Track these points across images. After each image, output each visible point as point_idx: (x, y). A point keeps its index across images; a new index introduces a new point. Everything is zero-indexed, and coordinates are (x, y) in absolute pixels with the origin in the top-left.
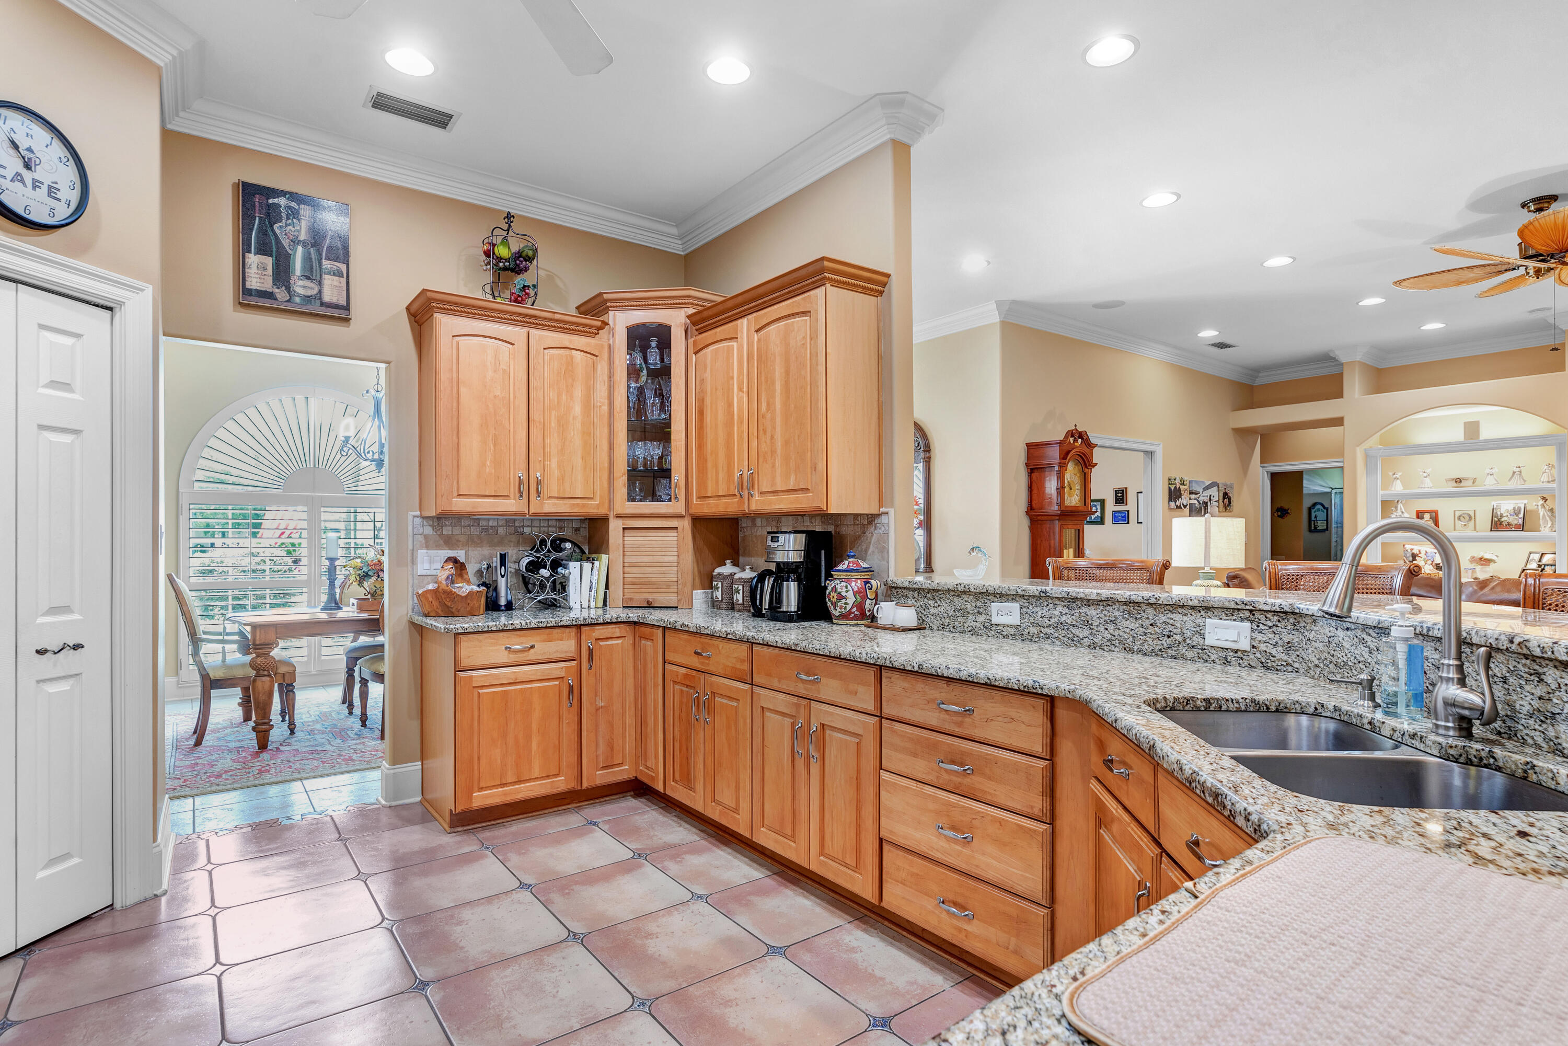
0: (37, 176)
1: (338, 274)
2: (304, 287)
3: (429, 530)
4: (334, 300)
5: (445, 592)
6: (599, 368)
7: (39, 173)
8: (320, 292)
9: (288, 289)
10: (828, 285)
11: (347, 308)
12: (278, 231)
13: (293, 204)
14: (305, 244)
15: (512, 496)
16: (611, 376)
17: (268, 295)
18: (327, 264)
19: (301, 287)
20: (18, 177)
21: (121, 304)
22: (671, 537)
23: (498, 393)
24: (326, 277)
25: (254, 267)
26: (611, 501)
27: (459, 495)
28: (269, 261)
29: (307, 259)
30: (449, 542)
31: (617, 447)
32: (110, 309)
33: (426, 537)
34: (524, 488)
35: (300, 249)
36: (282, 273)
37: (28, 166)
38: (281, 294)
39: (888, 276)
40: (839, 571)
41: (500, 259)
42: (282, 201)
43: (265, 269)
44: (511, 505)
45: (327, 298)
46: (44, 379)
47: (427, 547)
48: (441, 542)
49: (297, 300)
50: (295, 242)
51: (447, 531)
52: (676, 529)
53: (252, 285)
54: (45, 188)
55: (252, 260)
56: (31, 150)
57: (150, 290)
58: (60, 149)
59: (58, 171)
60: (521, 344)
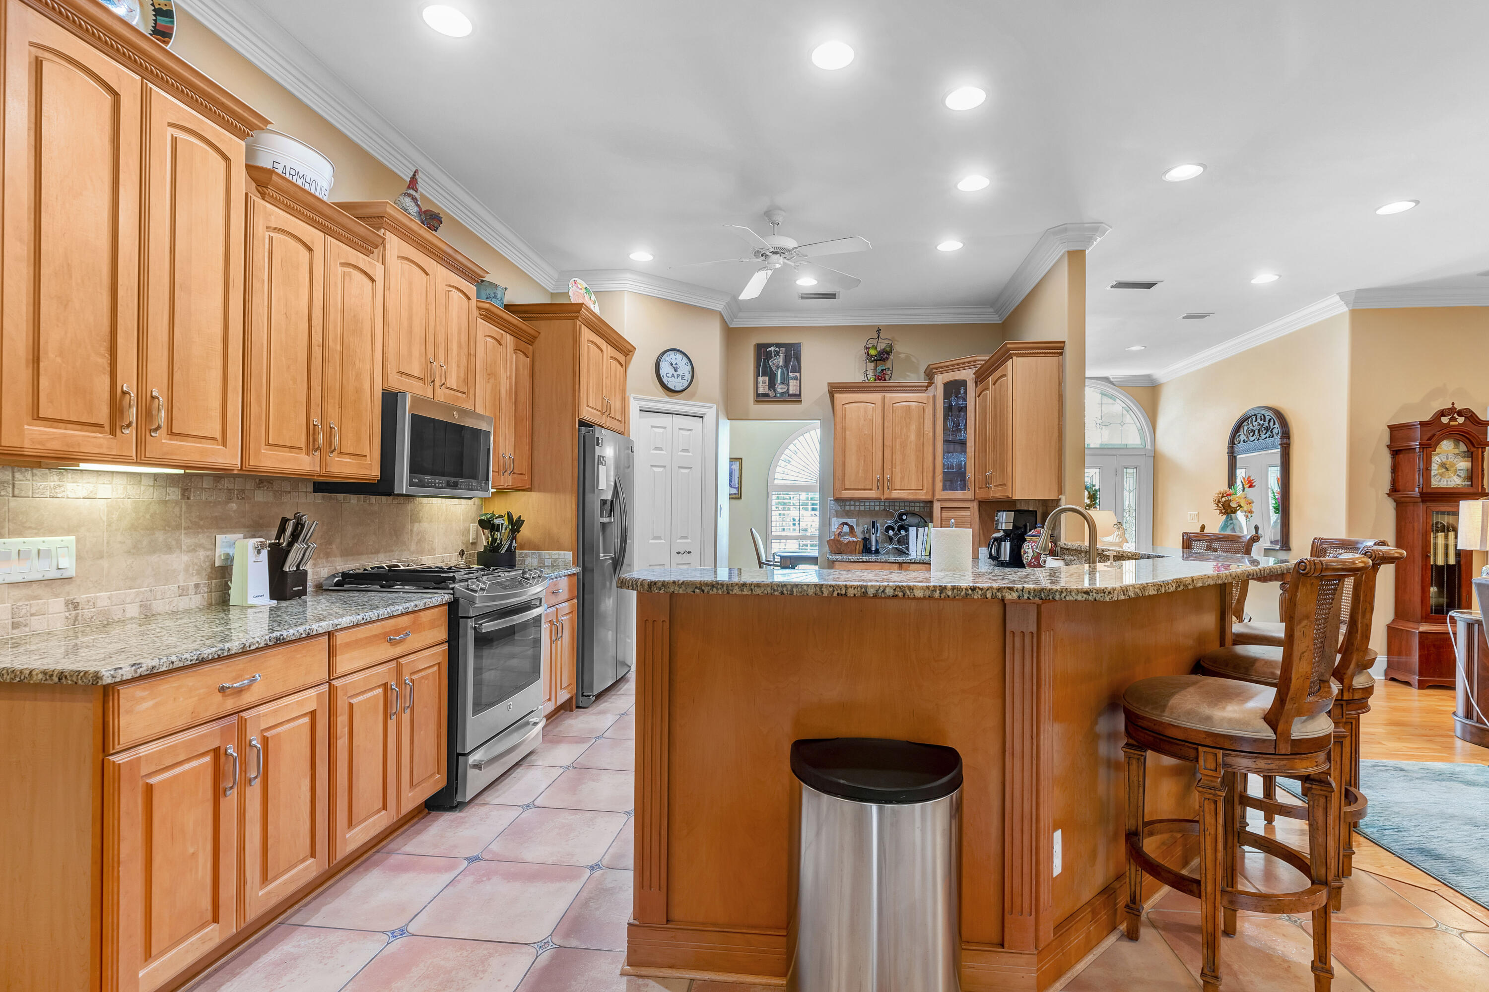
0: (678, 373)
1: (796, 379)
2: (781, 388)
3: (840, 507)
4: (794, 392)
5: (837, 540)
6: (927, 411)
7: (680, 372)
8: (788, 389)
9: (775, 391)
10: (1014, 358)
11: (799, 395)
12: (770, 364)
13: (777, 349)
14: (782, 367)
15: (873, 489)
16: (934, 415)
17: (766, 395)
18: (791, 375)
19: (780, 388)
20: (673, 375)
21: (705, 414)
22: (967, 513)
23: (867, 432)
24: (791, 381)
25: (761, 382)
26: (934, 491)
27: (845, 489)
28: (767, 378)
29: (783, 373)
30: (848, 514)
31: (937, 457)
32: (702, 417)
33: (836, 511)
34: (882, 484)
35: (780, 370)
36: (772, 385)
37: (675, 371)
38: (772, 394)
39: (1064, 342)
40: (1029, 536)
41: (872, 356)
42: (772, 349)
43: (765, 383)
44: (872, 494)
45: (791, 392)
46: (681, 449)
47: (837, 517)
48: (844, 514)
49: (778, 395)
50: (778, 367)
51: (847, 508)
52: (969, 508)
53: (761, 391)
54: (680, 376)
55: (761, 379)
56: (676, 364)
57: (715, 406)
58: (685, 360)
59: (684, 369)
60: (879, 404)
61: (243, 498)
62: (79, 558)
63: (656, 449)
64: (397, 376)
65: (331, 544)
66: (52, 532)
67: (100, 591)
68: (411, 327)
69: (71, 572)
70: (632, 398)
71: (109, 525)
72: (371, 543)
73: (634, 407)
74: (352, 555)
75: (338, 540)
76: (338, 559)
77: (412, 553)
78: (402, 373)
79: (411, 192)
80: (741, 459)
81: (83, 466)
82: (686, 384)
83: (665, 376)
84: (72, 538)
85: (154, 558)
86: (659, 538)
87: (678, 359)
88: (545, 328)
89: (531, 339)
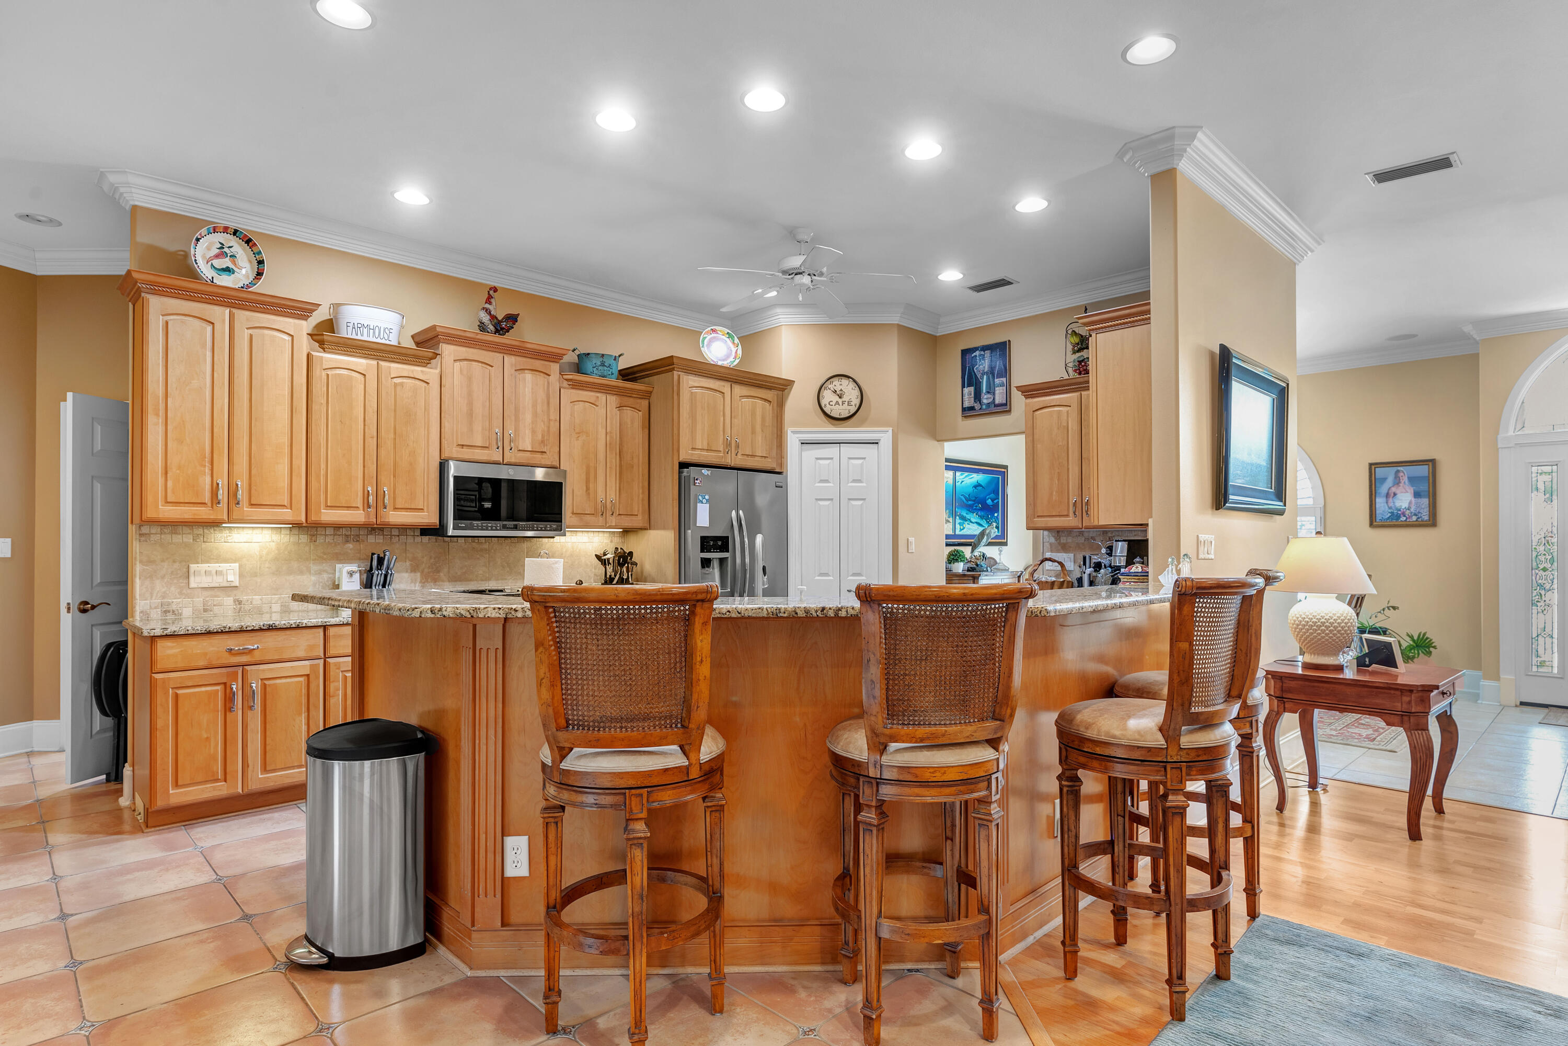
0: (843, 400)
1: (1002, 385)
3: (1053, 540)
4: (1001, 402)
7: (846, 398)
8: (994, 399)
10: (1095, 335)
11: (1006, 404)
15: (1070, 515)
17: (972, 408)
19: (986, 399)
20: (837, 403)
21: (880, 440)
23: (1061, 443)
27: (1038, 516)
28: (972, 389)
30: (1064, 548)
32: (875, 443)
33: (1051, 544)
34: (1079, 508)
36: (977, 397)
37: (840, 397)
38: (977, 406)
41: (1073, 346)
42: (977, 353)
44: (1069, 522)
45: (997, 402)
46: (851, 480)
48: (1060, 548)
49: (984, 407)
50: (983, 374)
51: (1063, 540)
53: (966, 405)
54: (846, 403)
55: (966, 390)
56: (841, 390)
57: (890, 430)
58: (852, 385)
59: (851, 394)
60: (1075, 405)
61: (358, 541)
62: (241, 576)
63: (822, 481)
64: (459, 449)
65: (439, 572)
66: (226, 561)
67: (255, 595)
68: (472, 410)
69: (237, 584)
70: (789, 432)
71: (261, 557)
72: (481, 572)
73: (792, 440)
74: (460, 581)
75: (446, 570)
76: (447, 584)
78: (460, 445)
79: (487, 306)
81: (224, 525)
82: (853, 410)
83: (828, 405)
84: (237, 565)
85: (291, 578)
86: (827, 575)
87: (837, 384)
88: (657, 381)
89: (647, 395)
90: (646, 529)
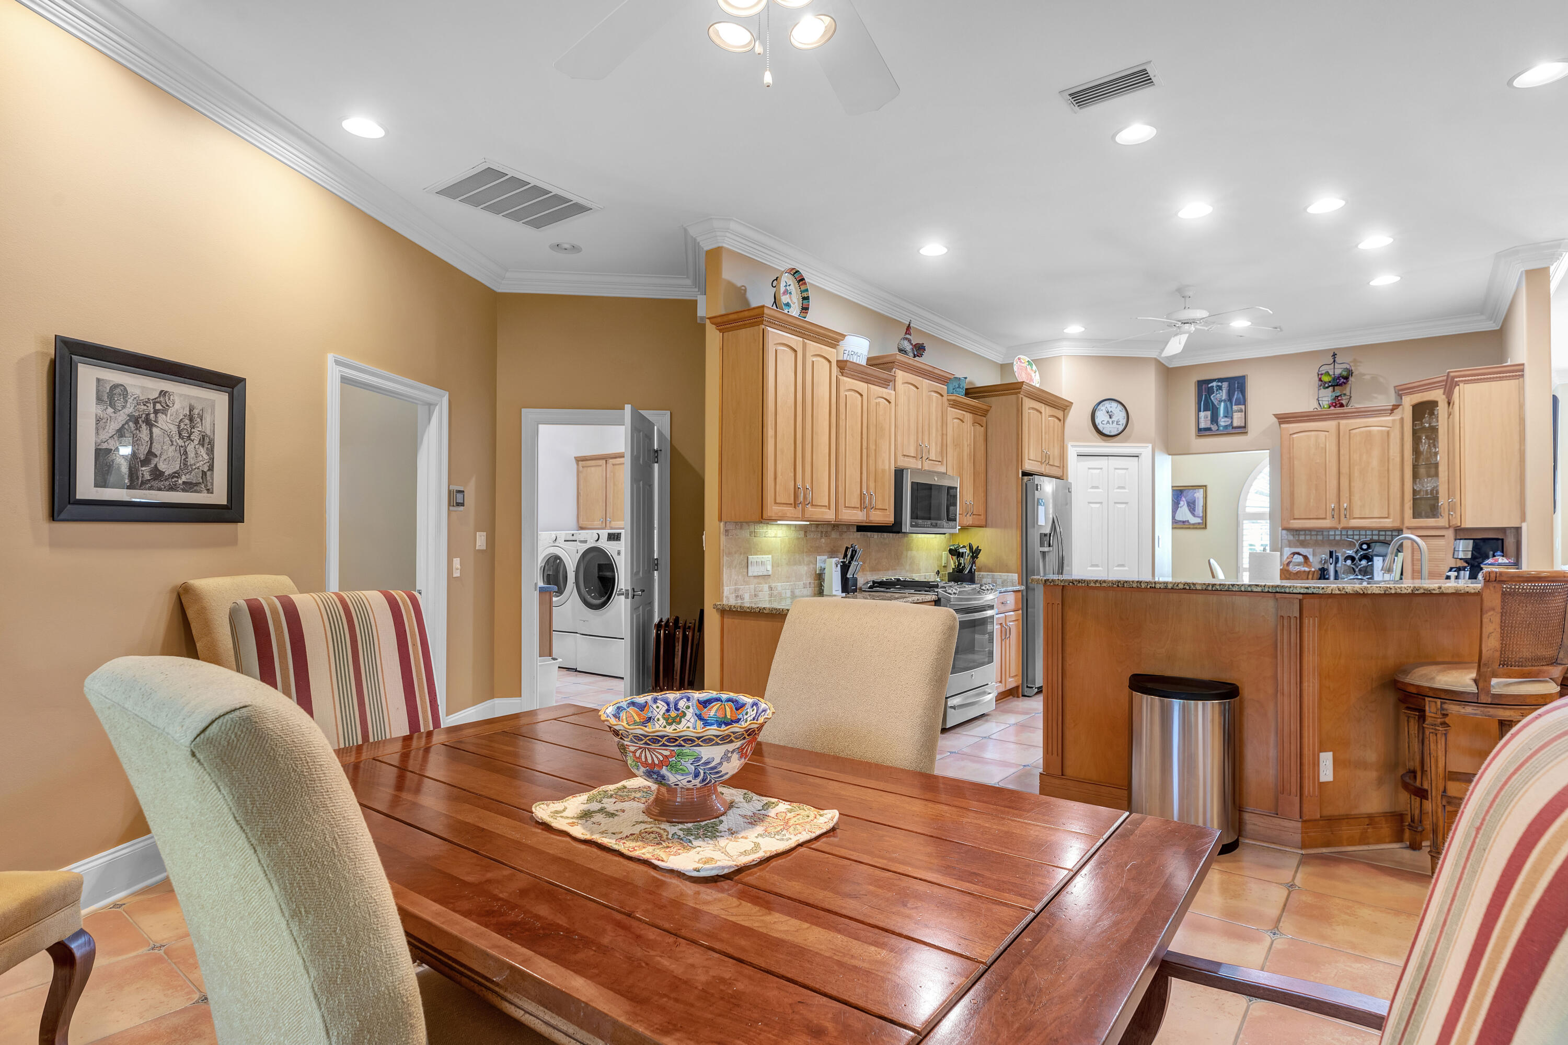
0: (1113, 419)
1: (1241, 411)
2: (1224, 421)
3: (1291, 538)
4: (1239, 425)
5: (1286, 570)
6: (1392, 435)
7: (1115, 419)
8: (1232, 422)
9: (1217, 425)
10: (1461, 385)
11: (1245, 427)
12: (1212, 399)
13: (1220, 384)
14: (1225, 401)
15: (1328, 518)
16: (1402, 439)
17: (1209, 429)
18: (1235, 408)
19: (1223, 422)
20: (1108, 422)
21: (1141, 454)
23: (1318, 461)
24: (1235, 414)
25: (1203, 418)
26: (1403, 520)
27: (1295, 519)
28: (1209, 413)
29: (1226, 408)
30: (1303, 544)
31: (1405, 483)
32: (1138, 456)
33: (1289, 541)
34: (1337, 513)
35: (1222, 404)
36: (1214, 419)
37: (1111, 418)
38: (1214, 427)
39: (1523, 365)
40: (1486, 564)
41: (1326, 383)
42: (1214, 384)
43: (1207, 418)
44: (1327, 523)
45: (1235, 424)
46: (1117, 487)
47: (1290, 547)
48: (1298, 544)
49: (1221, 428)
50: (1220, 401)
51: (1302, 538)
52: (1444, 536)
53: (1202, 425)
54: (1115, 422)
55: (1202, 414)
56: (1111, 412)
57: (1150, 446)
58: (1120, 407)
59: (1119, 415)
60: (1333, 430)
61: (827, 537)
62: (773, 566)
63: (1093, 487)
64: (902, 458)
65: (868, 564)
66: (765, 553)
67: (778, 582)
68: (909, 426)
69: (770, 573)
70: (1069, 446)
71: (781, 550)
72: (884, 564)
73: (1072, 452)
74: (879, 571)
75: (868, 561)
76: (871, 573)
77: (907, 571)
78: (905, 456)
79: (908, 336)
80: (1206, 486)
81: (779, 522)
82: (1121, 428)
83: (1100, 424)
84: (770, 556)
85: (795, 568)
86: (1097, 566)
87: (1114, 407)
88: (995, 402)
89: (985, 413)
90: (983, 527)
